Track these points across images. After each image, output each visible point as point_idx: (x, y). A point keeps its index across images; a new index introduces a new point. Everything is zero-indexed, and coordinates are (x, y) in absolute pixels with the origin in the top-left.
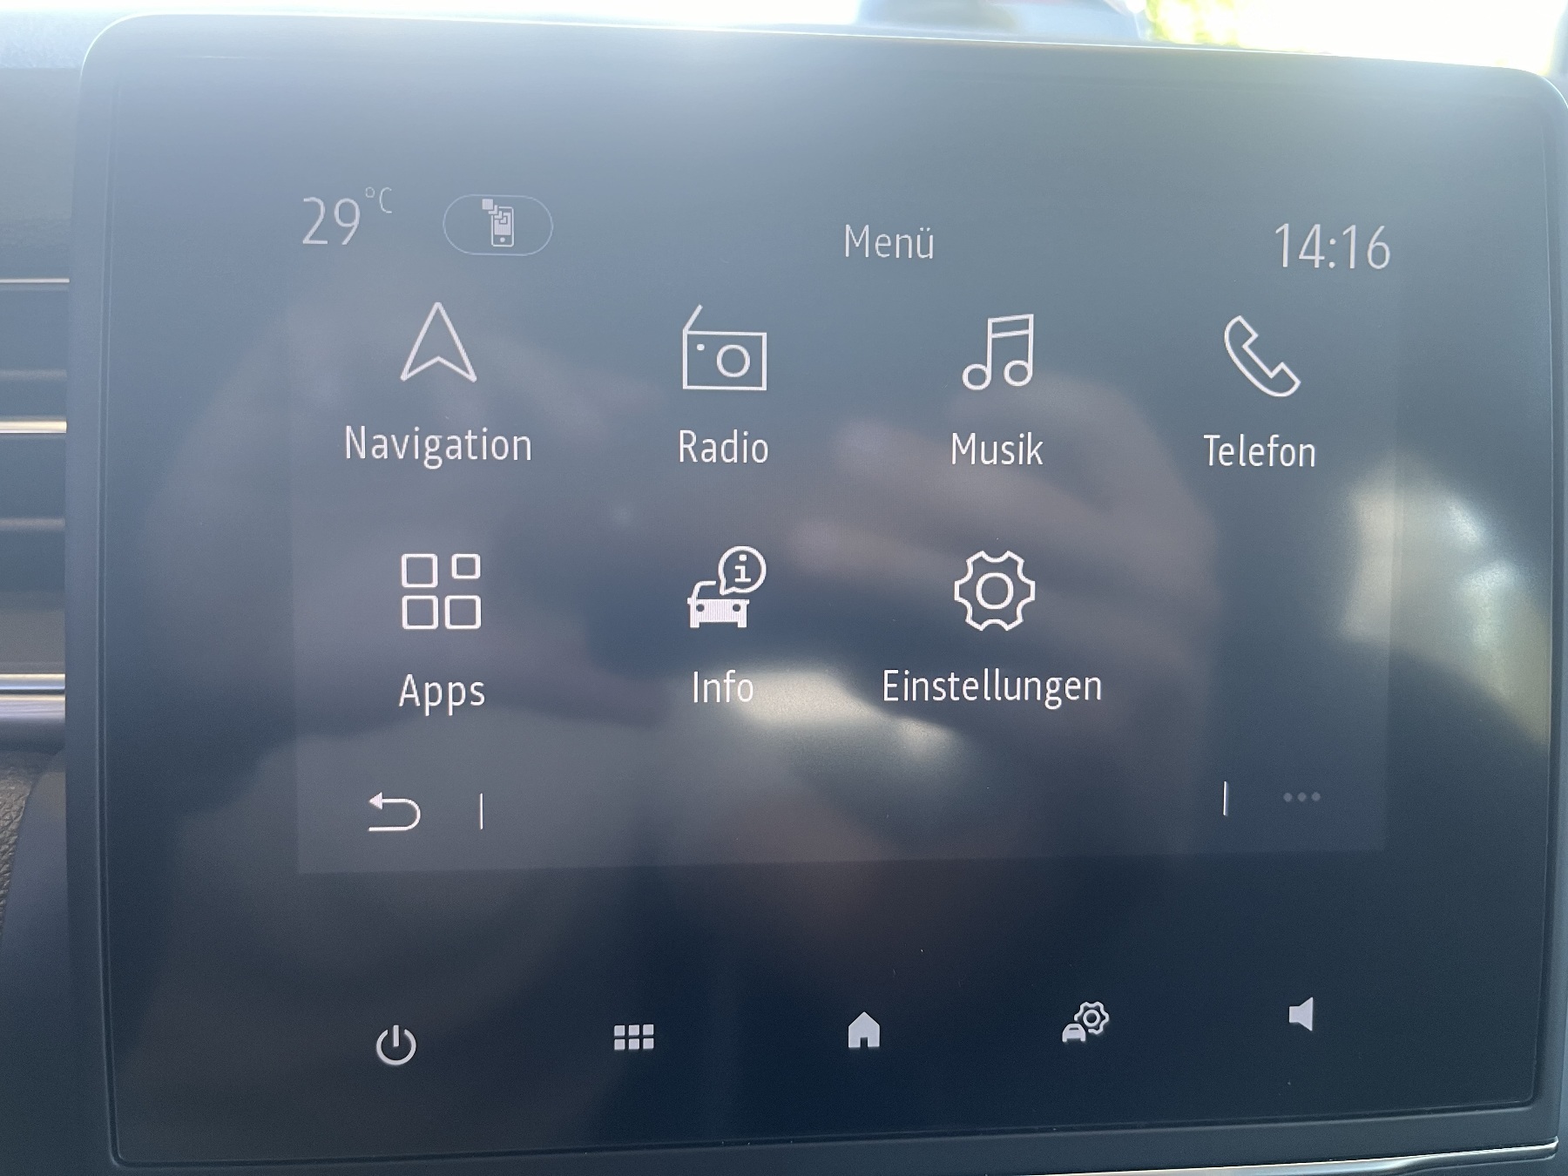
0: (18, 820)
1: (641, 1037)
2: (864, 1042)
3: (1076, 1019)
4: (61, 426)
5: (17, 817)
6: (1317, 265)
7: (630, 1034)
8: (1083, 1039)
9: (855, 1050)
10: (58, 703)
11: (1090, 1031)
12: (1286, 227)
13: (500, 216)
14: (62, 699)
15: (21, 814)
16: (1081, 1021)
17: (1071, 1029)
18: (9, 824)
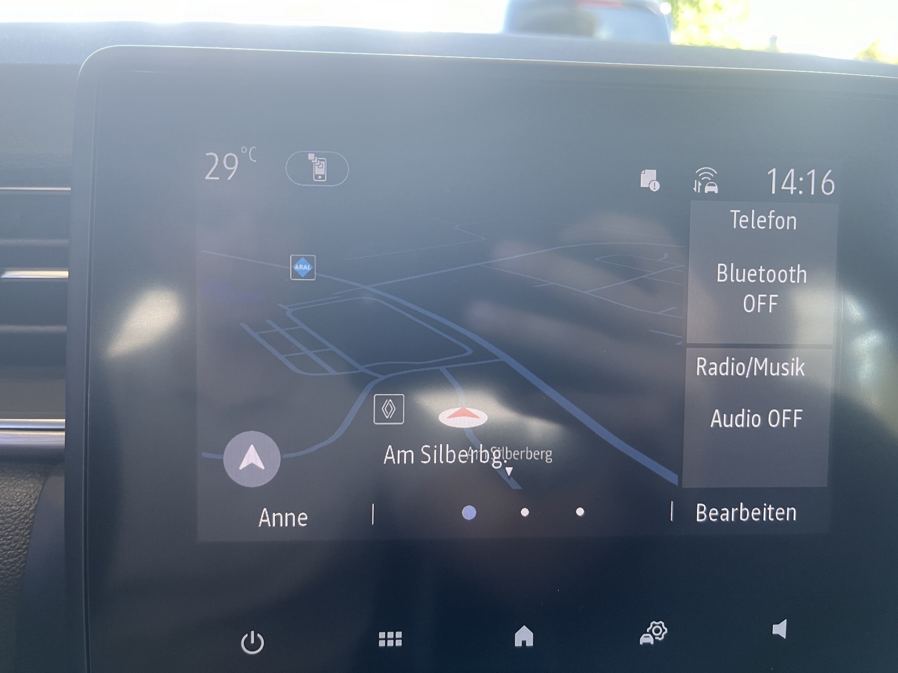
0: (35, 504)
1: (395, 639)
2: (524, 643)
3: (648, 631)
4: (65, 274)
5: (34, 503)
6: (792, 193)
7: (388, 637)
8: (652, 643)
9: (519, 648)
10: (61, 436)
11: (656, 638)
12: (774, 170)
13: (318, 164)
14: (63, 434)
15: (37, 501)
16: (651, 632)
17: (645, 637)
18: (29, 507)
